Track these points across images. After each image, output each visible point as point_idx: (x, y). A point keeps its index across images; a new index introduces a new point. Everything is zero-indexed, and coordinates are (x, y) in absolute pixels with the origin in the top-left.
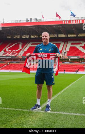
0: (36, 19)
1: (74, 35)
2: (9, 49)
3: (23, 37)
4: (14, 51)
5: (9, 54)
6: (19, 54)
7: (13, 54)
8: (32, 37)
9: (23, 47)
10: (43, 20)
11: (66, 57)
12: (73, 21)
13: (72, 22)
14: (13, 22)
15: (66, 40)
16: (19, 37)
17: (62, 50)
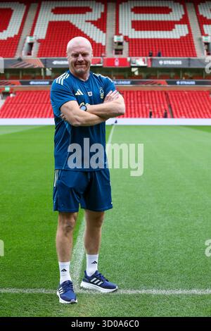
17: (17, 38)
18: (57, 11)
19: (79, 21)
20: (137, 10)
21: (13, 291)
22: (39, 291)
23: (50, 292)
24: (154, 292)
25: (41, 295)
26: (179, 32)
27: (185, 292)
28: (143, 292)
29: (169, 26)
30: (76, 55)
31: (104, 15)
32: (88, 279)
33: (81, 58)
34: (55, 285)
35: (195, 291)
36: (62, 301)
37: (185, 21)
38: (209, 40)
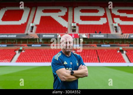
11: (34, 35)
18: (45, 11)
19: (55, 16)
20: (82, 11)
26: (103, 21)
29: (98, 18)
31: (67, 13)
37: (105, 16)
38: (116, 25)
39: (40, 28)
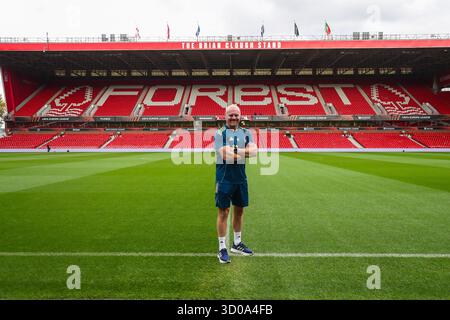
0: (124, 37)
1: (204, 73)
2: (62, 102)
3: (93, 74)
4: (75, 105)
5: (63, 111)
6: (87, 112)
7: (72, 112)
8: (115, 74)
9: (93, 97)
10: (139, 40)
11: (189, 117)
12: (203, 43)
13: (201, 47)
14: (70, 41)
15: (188, 83)
16: (84, 74)
17: (180, 104)
18: (201, 90)
19: (213, 96)
20: (244, 90)
21: (191, 255)
22: (208, 254)
23: (212, 255)
24: (275, 255)
25: (208, 257)
26: (267, 102)
27: (294, 255)
28: (268, 255)
29: (261, 98)
30: (232, 116)
31: (226, 93)
32: (235, 247)
33: (234, 117)
34: (216, 251)
35: (299, 255)
36: (221, 261)
37: (270, 95)
38: (283, 105)
39: (197, 110)
